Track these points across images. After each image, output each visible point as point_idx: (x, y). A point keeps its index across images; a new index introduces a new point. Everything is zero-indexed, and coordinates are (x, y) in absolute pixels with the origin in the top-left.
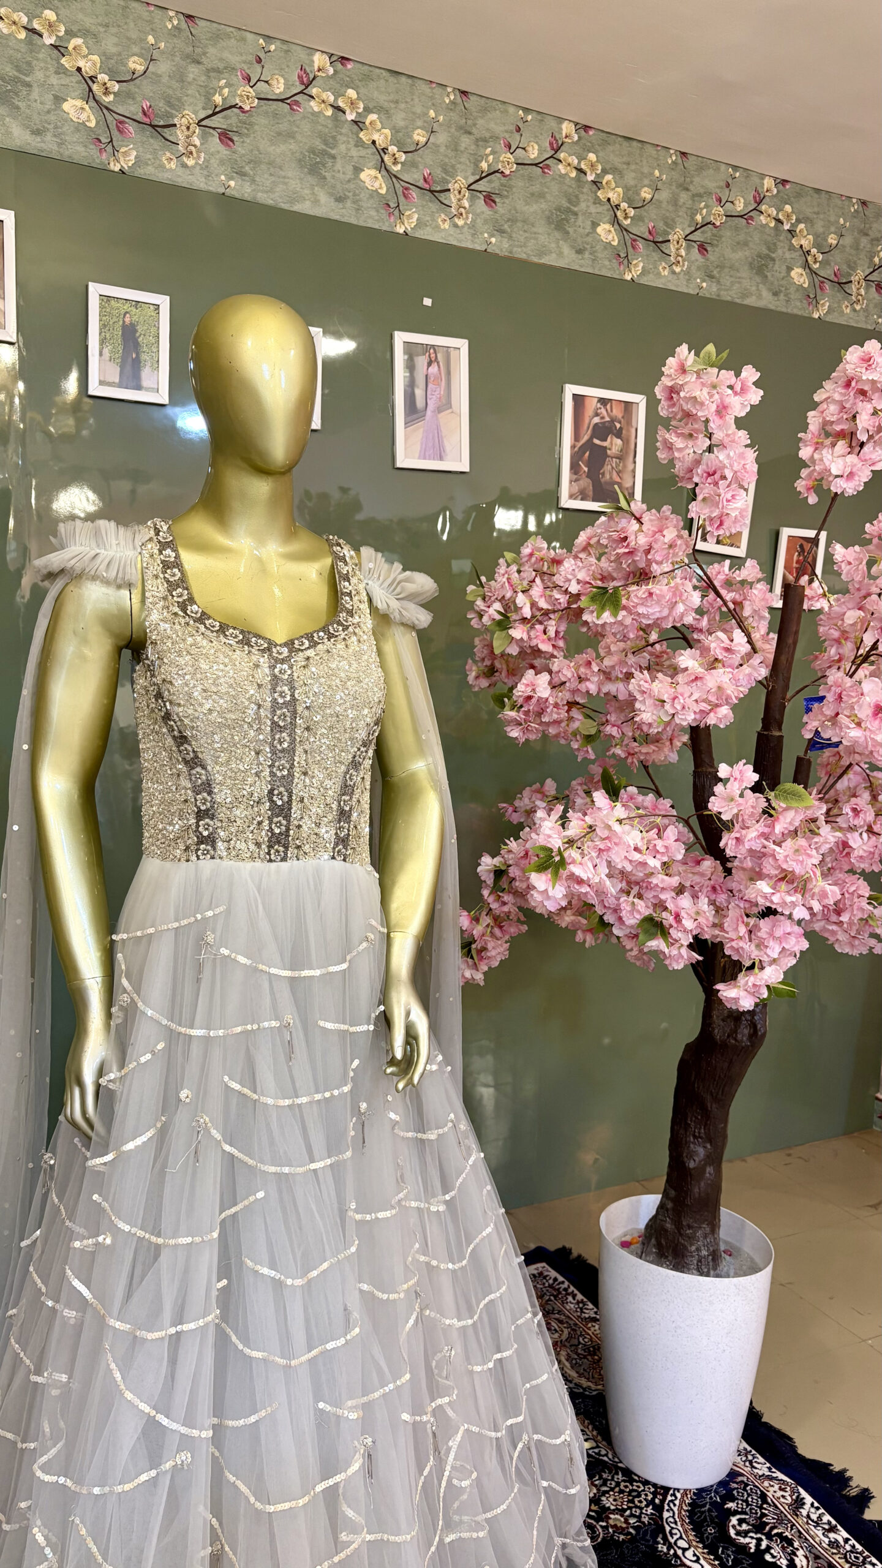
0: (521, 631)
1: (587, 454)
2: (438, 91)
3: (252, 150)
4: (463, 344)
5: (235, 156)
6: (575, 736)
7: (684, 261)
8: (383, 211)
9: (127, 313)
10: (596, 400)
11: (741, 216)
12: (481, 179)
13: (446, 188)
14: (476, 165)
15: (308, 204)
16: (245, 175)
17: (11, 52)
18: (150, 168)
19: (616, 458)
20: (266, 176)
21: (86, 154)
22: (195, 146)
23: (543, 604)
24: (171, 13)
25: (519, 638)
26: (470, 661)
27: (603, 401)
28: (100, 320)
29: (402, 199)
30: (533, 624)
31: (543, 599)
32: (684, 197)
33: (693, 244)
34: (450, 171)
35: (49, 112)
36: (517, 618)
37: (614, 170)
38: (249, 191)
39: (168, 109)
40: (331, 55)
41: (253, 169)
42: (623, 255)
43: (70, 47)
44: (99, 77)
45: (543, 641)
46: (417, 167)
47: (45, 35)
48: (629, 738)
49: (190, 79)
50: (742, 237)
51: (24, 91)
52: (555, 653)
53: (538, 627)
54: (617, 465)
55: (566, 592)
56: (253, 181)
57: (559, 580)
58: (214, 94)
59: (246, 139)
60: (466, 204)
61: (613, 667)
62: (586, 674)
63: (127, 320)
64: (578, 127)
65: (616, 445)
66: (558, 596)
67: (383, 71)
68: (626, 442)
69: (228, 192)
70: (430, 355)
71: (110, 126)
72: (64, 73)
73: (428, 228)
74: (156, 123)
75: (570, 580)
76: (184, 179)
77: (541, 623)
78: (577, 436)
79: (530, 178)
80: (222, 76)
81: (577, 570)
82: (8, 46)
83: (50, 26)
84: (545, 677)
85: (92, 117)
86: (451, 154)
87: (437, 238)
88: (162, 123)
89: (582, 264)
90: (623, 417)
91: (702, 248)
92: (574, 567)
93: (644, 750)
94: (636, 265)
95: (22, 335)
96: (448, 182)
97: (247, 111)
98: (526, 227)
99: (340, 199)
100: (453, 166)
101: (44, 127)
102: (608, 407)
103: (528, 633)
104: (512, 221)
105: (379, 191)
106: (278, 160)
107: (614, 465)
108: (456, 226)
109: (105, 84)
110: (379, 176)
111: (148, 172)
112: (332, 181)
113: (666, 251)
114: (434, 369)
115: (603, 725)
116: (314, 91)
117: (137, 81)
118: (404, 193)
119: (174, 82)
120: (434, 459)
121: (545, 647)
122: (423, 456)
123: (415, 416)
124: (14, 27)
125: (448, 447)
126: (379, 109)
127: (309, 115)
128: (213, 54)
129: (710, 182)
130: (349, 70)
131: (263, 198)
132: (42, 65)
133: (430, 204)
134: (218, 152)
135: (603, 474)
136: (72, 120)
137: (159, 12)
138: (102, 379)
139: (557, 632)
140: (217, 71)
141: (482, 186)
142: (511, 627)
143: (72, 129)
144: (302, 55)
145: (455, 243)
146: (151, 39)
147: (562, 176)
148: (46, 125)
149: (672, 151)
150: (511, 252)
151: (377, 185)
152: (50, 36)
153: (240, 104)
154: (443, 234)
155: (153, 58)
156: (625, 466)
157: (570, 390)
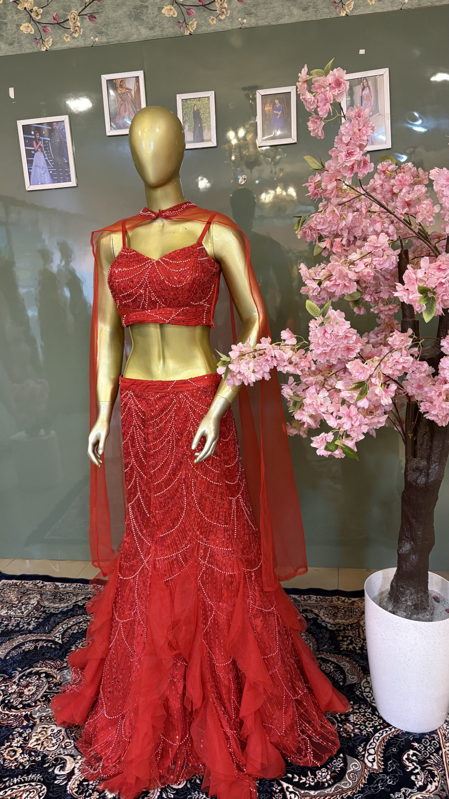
0: (326, 243)
4: (385, 72)
5: (246, 6)
8: (332, 7)
9: (195, 105)
15: (287, 17)
16: (251, 14)
18: (204, 27)
20: (263, 10)
21: (174, 31)
22: (225, 8)
25: (324, 247)
28: (183, 112)
35: (156, 17)
38: (254, 21)
41: (256, 9)
51: (145, 11)
56: (256, 15)
63: (195, 108)
69: (243, 26)
70: (363, 84)
71: (184, 13)
73: (361, 8)
74: (206, 3)
76: (220, 27)
85: (175, 12)
87: (368, 11)
88: (208, 2)
93: (387, 309)
99: (305, 9)
101: (155, 25)
111: (204, 29)
114: (366, 91)
115: (363, 294)
131: (262, 23)
134: (237, 7)
136: (166, 17)
143: (167, 21)
145: (381, 10)
150: (420, 4)
154: (371, 8)
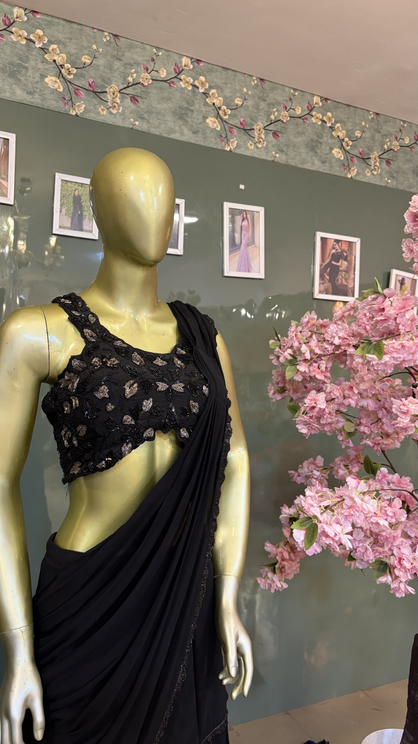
0: (304, 367)
1: (329, 269)
2: (248, 78)
3: (148, 106)
4: (261, 210)
5: (139, 109)
6: (341, 432)
7: (378, 168)
8: (218, 139)
9: (76, 189)
10: (333, 240)
11: (408, 147)
12: (271, 124)
13: (252, 128)
14: (268, 116)
15: (178, 134)
16: (144, 119)
17: (17, 50)
18: (92, 114)
19: (345, 271)
20: (155, 120)
21: (56, 105)
22: (117, 103)
23: (317, 351)
24: (106, 34)
25: (303, 371)
26: (270, 384)
27: (337, 241)
28: (61, 193)
29: (228, 133)
30: (312, 363)
31: (317, 348)
32: (378, 136)
33: (383, 160)
34: (254, 120)
35: (37, 83)
36: (301, 359)
37: (341, 122)
38: (146, 127)
39: (103, 83)
40: (192, 59)
41: (148, 116)
42: (346, 165)
43: (50, 49)
44: (66, 65)
45: (318, 373)
46: (237, 117)
47: (36, 43)
48: (375, 434)
49: (115, 69)
50: (408, 157)
51: (24, 72)
52: (326, 381)
53: (314, 364)
54: (345, 275)
55: (332, 344)
56: (148, 122)
57: (327, 337)
58: (128, 77)
59: (144, 100)
60: (263, 136)
61: (366, 390)
62: (349, 394)
63: (76, 193)
64: (322, 99)
65: (344, 265)
66: (327, 346)
67: (219, 68)
68: (350, 263)
69: (135, 127)
70: (243, 215)
71: (71, 91)
72: (46, 63)
73: (242, 148)
74: (96, 90)
75: (334, 337)
76: (111, 120)
77: (316, 362)
78: (323, 259)
79: (297, 124)
80: (133, 67)
81: (338, 331)
82: (16, 47)
83: (40, 38)
84: (322, 396)
85: (61, 86)
86: (255, 111)
87: (247, 153)
88: (99, 91)
89: (325, 169)
90: (348, 250)
91: (388, 162)
92: (337, 329)
93: (385, 442)
94: (353, 170)
95: (17, 201)
96: (253, 125)
97: (146, 86)
98: (295, 149)
99: (195, 133)
100: (256, 117)
101: (34, 90)
102: (340, 244)
103: (308, 368)
104: (288, 146)
105: (217, 129)
106: (162, 111)
107: (343, 276)
108: (257, 147)
109: (69, 69)
110: (216, 121)
111: (91, 116)
112: (191, 123)
113: (369, 163)
114: (245, 223)
115: (358, 425)
116: (182, 77)
117: (86, 68)
118: (230, 130)
119: (106, 69)
120: (245, 271)
121: (319, 377)
122: (239, 270)
123: (234, 248)
124: (19, 38)
125: (253, 265)
126: (217, 87)
127: (179, 89)
128: (128, 56)
129: (390, 128)
130: (201, 67)
131: (153, 131)
132: (35, 58)
133: (244, 136)
134: (130, 107)
135: (337, 280)
136: (50, 87)
137: (99, 32)
138: (61, 225)
139: (326, 368)
140: (131, 65)
141: (272, 127)
142: (298, 364)
143: (50, 92)
144: (176, 57)
145: (257, 156)
146: (94, 47)
147: (314, 124)
148: (35, 90)
149: (371, 113)
150: (287, 162)
151: (215, 125)
152: (39, 43)
153: (142, 82)
154: (250, 152)
155: (96, 56)
156: (349, 276)
157: (320, 235)
